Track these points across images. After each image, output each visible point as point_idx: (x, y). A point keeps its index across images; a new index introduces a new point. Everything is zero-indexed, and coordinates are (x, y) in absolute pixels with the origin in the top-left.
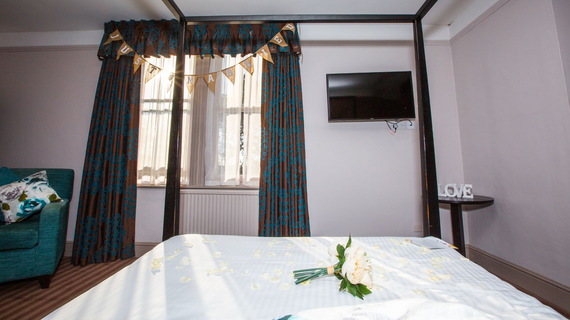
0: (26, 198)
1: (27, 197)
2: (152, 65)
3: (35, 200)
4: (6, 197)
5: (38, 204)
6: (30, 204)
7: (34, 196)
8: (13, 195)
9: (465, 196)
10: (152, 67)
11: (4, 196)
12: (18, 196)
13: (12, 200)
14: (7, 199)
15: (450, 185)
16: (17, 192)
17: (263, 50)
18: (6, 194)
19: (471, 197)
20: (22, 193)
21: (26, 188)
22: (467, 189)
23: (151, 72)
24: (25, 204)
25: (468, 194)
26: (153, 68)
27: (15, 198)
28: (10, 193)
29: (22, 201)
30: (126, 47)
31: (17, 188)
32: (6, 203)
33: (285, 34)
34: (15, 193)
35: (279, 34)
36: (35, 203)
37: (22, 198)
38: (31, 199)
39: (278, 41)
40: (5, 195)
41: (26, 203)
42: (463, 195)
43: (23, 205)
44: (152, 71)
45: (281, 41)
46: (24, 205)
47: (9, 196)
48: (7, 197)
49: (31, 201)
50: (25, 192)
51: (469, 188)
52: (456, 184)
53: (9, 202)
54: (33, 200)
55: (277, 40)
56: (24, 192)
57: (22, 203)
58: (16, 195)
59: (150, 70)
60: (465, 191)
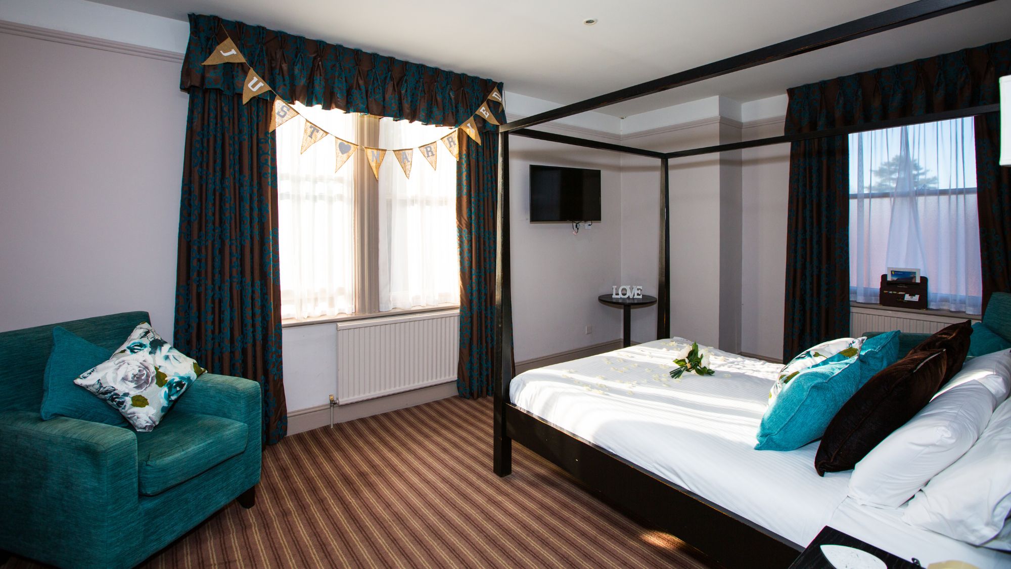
0: (166, 379)
1: (166, 377)
2: (311, 123)
3: (180, 379)
4: (133, 384)
5: (185, 384)
6: (175, 387)
7: (175, 373)
8: (143, 378)
9: (636, 296)
10: (311, 127)
11: (127, 382)
12: (152, 377)
13: (146, 388)
14: (137, 388)
15: (625, 287)
16: (146, 371)
17: (469, 125)
18: (130, 379)
19: (641, 297)
20: (155, 371)
21: (154, 361)
22: (638, 289)
23: (311, 136)
24: (170, 389)
25: (638, 295)
26: (312, 129)
27: (150, 381)
28: (136, 375)
29: (164, 385)
30: (255, 79)
31: (141, 363)
32: (139, 394)
33: (491, 104)
34: (144, 374)
35: (485, 103)
36: (180, 384)
37: (160, 379)
38: (174, 379)
39: (485, 115)
40: (129, 381)
41: (170, 386)
42: (634, 296)
43: (167, 392)
44: (312, 133)
45: (488, 114)
46: (169, 391)
47: (136, 380)
48: (135, 384)
49: (175, 382)
50: (158, 369)
51: (640, 289)
52: (629, 286)
53: (142, 392)
54: (177, 379)
55: (484, 113)
56: (156, 369)
57: (165, 389)
58: (148, 376)
59: (309, 133)
60: (636, 292)
